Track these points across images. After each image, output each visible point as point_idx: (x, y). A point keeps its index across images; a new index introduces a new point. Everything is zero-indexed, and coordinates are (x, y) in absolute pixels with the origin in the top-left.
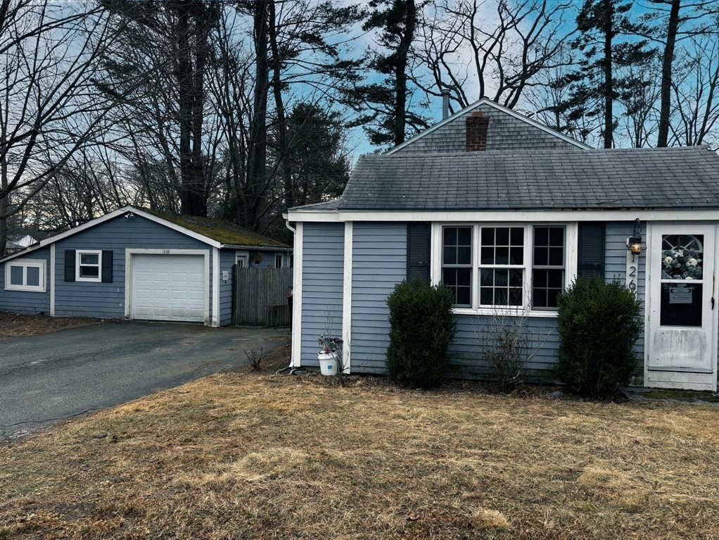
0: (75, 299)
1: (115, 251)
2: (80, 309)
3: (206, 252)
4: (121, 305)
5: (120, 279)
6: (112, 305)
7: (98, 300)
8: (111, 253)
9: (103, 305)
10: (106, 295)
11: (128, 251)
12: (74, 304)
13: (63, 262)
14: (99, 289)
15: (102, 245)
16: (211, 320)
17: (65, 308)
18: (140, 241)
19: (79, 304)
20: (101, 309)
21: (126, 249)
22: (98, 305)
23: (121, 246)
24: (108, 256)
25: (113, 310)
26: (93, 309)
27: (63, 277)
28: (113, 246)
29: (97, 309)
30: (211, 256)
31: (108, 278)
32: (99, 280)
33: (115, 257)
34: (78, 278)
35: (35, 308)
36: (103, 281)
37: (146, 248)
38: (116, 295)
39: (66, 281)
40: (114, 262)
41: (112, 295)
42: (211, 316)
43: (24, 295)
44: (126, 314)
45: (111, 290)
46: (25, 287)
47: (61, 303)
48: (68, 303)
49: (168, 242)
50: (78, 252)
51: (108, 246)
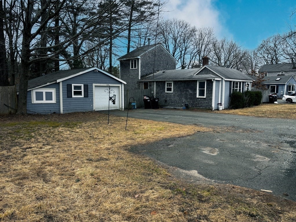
0: (72, 105)
1: (89, 85)
2: (75, 109)
3: (120, 85)
4: (92, 106)
5: (91, 96)
6: (88, 106)
7: (83, 104)
8: (87, 85)
9: (85, 106)
10: (86, 102)
11: (94, 85)
12: (72, 107)
13: (66, 89)
14: (83, 100)
15: (84, 82)
16: (122, 108)
17: (68, 109)
18: (98, 81)
19: (74, 107)
20: (84, 108)
21: (93, 84)
22: (82, 106)
23: (91, 83)
24: (86, 87)
25: (89, 108)
26: (80, 108)
27: (66, 96)
28: (88, 82)
29: (82, 108)
30: (122, 87)
31: (86, 96)
32: (83, 96)
33: (89, 87)
34: (73, 96)
35: (50, 111)
36: (84, 97)
37: (100, 84)
38: (90, 102)
39: (68, 97)
40: (89, 89)
41: (88, 102)
42: (122, 107)
43: (44, 105)
44: (94, 109)
45: (88, 100)
46: (44, 101)
47: (66, 107)
48: (69, 107)
49: (108, 81)
50: (73, 85)
51: (86, 82)
